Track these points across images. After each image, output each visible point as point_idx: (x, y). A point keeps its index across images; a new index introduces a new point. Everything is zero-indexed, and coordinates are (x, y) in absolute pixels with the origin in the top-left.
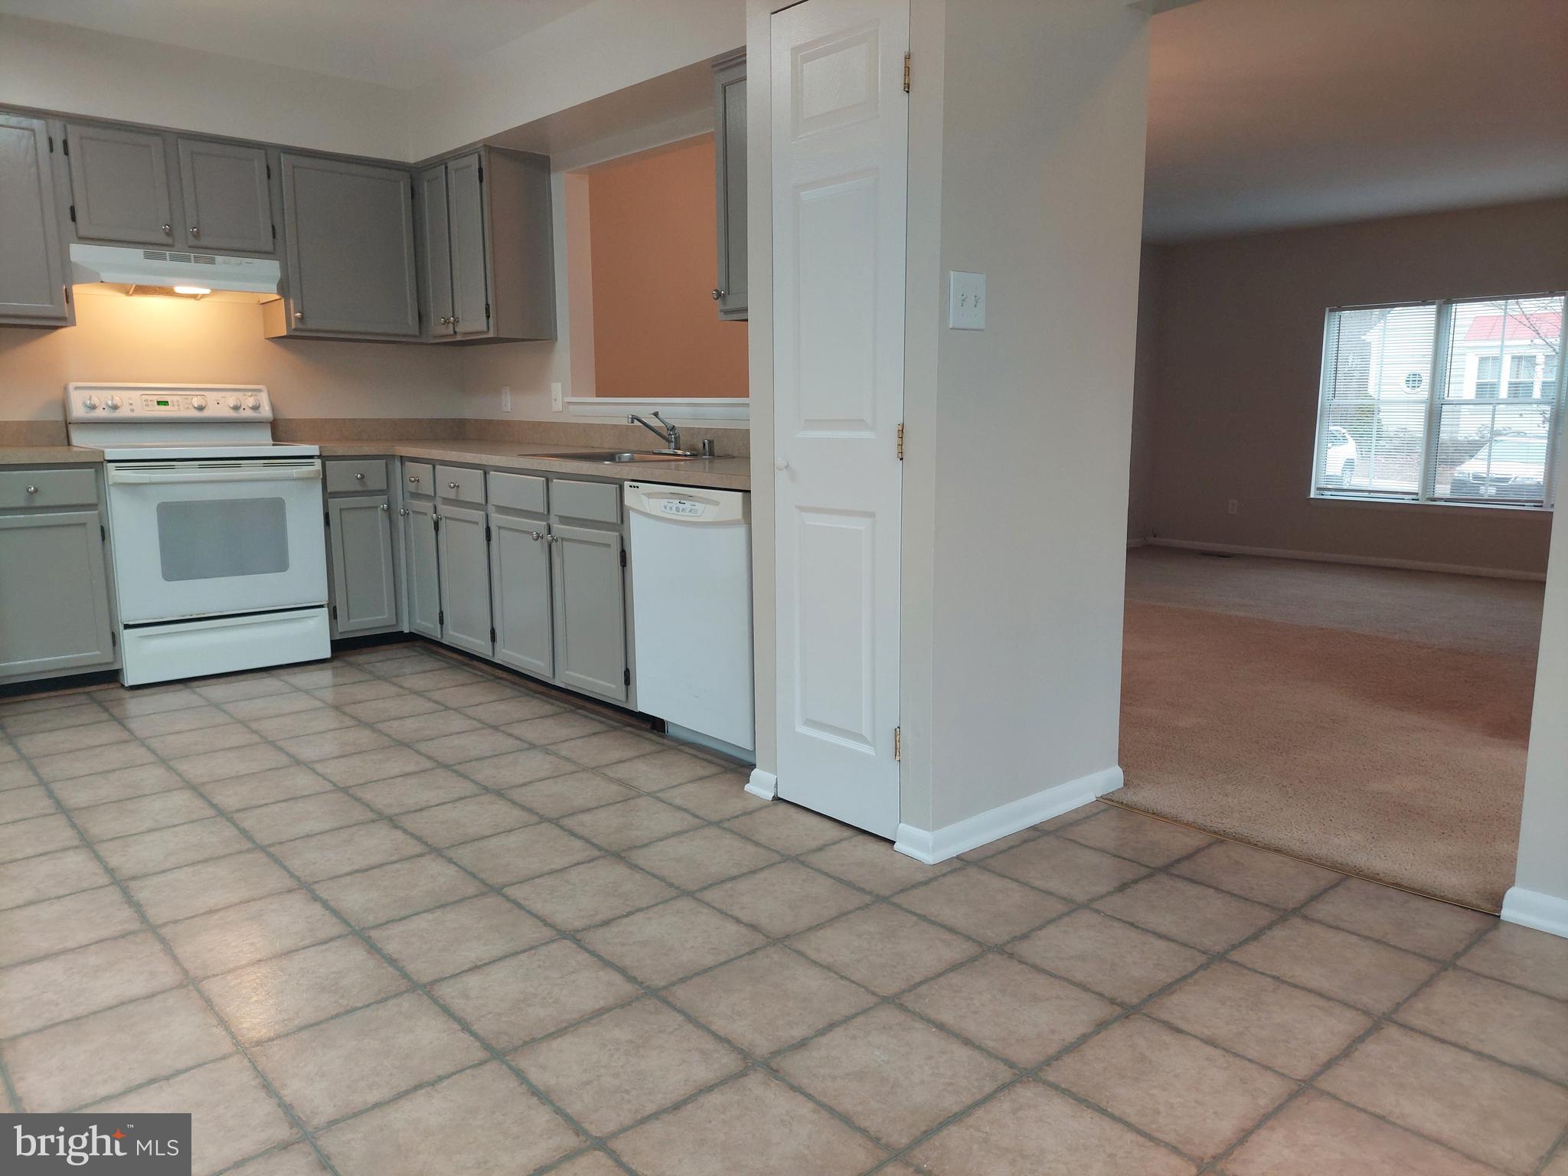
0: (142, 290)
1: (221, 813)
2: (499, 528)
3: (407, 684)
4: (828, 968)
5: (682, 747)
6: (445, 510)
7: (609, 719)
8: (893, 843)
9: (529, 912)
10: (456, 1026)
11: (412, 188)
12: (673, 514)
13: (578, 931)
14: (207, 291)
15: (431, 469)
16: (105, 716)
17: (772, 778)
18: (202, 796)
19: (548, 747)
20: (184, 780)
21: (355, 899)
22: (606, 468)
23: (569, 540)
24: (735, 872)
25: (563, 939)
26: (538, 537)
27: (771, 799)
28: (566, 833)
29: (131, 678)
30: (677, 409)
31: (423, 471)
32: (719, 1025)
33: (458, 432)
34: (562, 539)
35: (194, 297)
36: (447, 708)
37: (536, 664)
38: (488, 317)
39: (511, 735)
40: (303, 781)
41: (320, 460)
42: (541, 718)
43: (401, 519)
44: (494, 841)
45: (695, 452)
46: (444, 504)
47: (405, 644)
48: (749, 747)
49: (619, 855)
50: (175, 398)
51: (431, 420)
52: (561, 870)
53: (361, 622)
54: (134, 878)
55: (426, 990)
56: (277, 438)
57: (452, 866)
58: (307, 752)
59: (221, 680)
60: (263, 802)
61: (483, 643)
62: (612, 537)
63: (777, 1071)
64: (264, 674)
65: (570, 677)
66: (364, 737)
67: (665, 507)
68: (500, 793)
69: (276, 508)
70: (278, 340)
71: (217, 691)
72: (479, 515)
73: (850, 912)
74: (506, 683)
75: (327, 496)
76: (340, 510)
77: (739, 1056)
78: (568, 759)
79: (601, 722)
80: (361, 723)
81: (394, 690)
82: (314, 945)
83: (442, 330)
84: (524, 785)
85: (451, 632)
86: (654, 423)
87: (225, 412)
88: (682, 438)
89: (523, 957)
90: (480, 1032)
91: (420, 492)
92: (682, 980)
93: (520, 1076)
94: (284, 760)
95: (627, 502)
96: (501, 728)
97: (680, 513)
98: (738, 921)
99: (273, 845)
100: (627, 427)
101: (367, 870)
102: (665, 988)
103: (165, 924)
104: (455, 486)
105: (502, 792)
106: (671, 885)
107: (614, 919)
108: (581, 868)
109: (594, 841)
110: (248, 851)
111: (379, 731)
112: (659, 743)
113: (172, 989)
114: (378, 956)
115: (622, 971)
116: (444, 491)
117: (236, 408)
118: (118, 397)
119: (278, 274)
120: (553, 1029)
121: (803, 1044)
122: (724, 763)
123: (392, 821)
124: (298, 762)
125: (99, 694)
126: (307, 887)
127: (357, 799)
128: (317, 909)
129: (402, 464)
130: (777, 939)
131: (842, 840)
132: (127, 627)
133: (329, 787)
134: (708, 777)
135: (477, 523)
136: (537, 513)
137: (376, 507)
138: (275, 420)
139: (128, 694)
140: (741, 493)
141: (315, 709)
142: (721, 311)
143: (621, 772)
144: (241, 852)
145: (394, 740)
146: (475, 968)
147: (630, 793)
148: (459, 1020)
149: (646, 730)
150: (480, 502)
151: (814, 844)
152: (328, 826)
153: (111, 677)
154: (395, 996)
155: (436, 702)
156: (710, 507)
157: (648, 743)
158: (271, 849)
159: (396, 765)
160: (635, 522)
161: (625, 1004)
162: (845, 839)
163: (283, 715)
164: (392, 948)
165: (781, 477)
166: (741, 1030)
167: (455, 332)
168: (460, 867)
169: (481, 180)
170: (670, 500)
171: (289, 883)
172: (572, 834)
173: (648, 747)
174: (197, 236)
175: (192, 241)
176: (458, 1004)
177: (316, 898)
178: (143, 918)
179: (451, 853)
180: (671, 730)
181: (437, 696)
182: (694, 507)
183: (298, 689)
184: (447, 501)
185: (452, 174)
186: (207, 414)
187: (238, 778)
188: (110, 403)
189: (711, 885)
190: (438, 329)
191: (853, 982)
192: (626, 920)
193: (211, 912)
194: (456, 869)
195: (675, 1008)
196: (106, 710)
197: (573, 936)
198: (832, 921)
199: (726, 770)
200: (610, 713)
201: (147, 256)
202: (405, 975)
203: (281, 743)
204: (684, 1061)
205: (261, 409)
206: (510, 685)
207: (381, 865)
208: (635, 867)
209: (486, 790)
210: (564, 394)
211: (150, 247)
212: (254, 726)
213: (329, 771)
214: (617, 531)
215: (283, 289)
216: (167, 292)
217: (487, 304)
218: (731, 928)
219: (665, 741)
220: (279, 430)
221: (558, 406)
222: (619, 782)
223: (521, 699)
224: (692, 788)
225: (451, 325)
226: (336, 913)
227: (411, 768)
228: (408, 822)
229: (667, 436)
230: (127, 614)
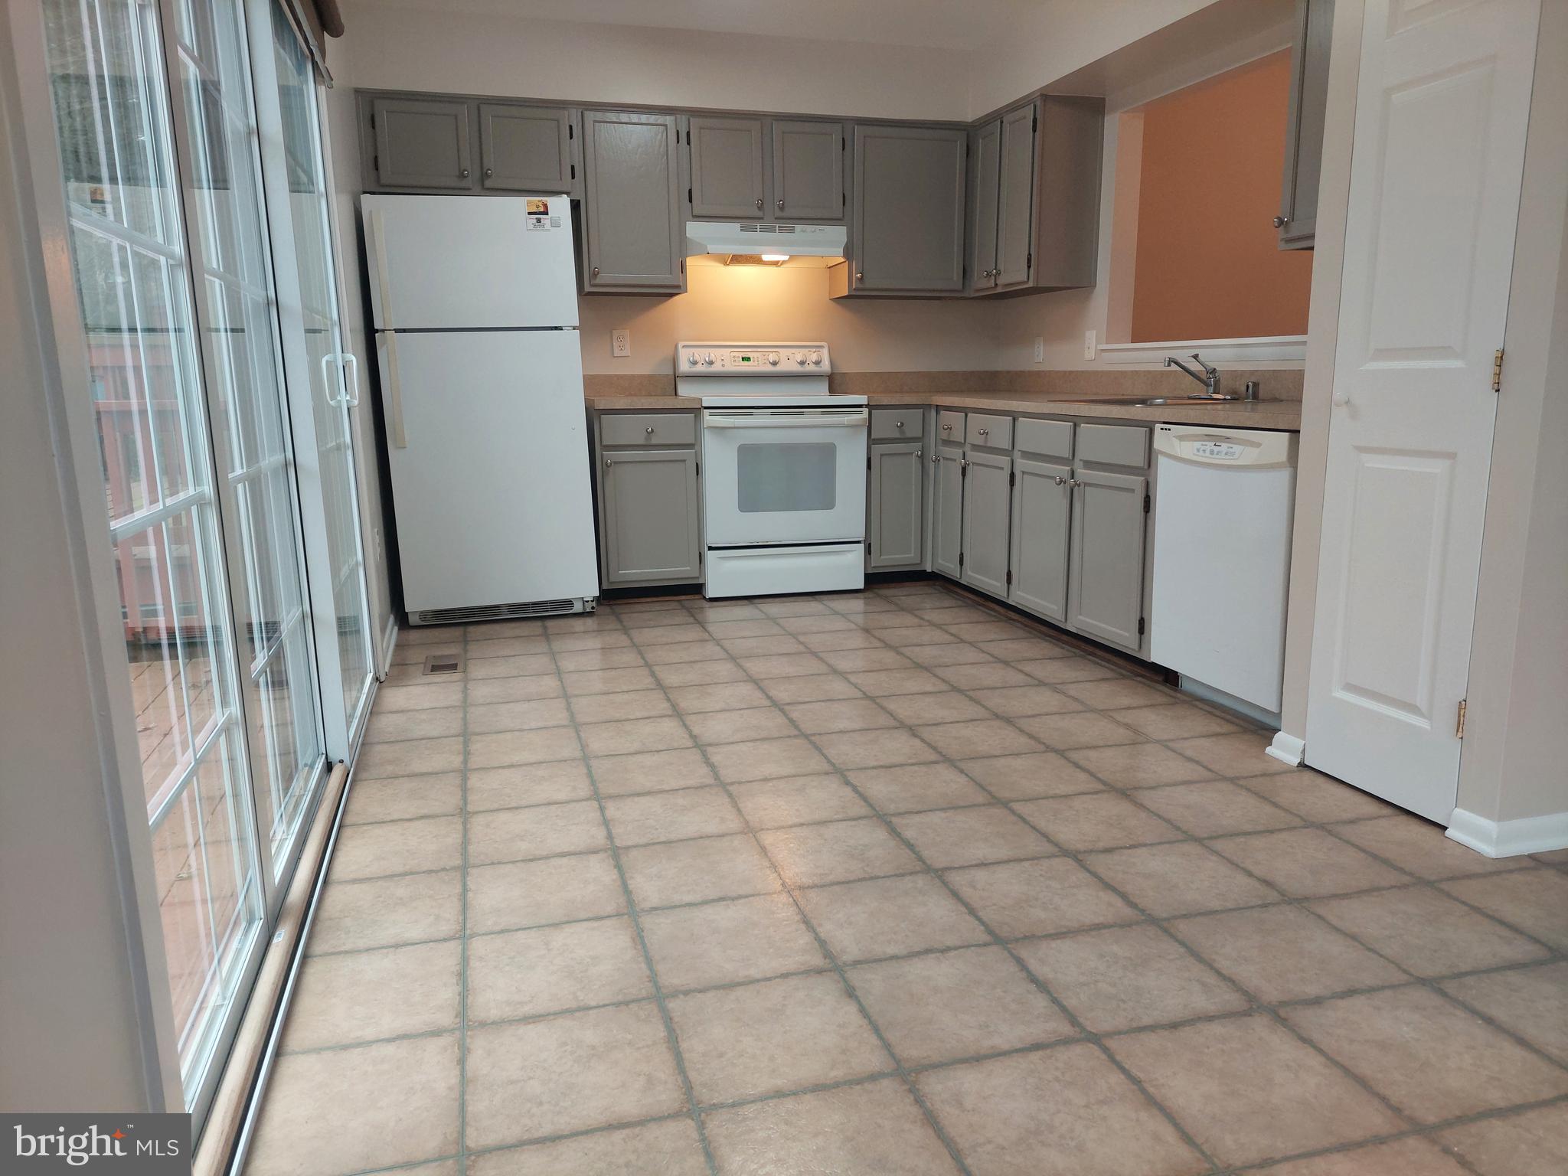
0: (737, 259)
1: (776, 704)
2: (1023, 473)
3: (927, 617)
4: (1353, 937)
5: (1197, 703)
6: (973, 456)
7: (1120, 668)
8: (1445, 828)
9: (1034, 828)
10: (963, 909)
11: (968, 146)
12: (1206, 457)
13: (1080, 852)
14: (786, 258)
15: (964, 417)
16: (691, 620)
17: (1300, 743)
18: (760, 688)
19: (1058, 686)
20: (748, 675)
21: (880, 789)
22: (1137, 412)
23: (1090, 485)
24: (1248, 827)
25: (1065, 856)
26: (1061, 481)
27: (1296, 765)
28: (1071, 765)
29: (711, 592)
30: (1220, 350)
31: (954, 419)
32: (1224, 964)
33: (990, 383)
34: (1086, 484)
35: (776, 264)
36: (962, 641)
37: (1049, 608)
38: (1029, 267)
39: (1021, 671)
40: (839, 687)
41: (867, 409)
42: (1050, 659)
43: (932, 465)
44: (1002, 761)
45: (1236, 397)
46: (972, 450)
47: (925, 583)
48: (1274, 708)
49: (1126, 793)
50: (755, 355)
51: (964, 373)
52: (1066, 796)
53: (893, 558)
54: (710, 745)
55: (939, 875)
56: (832, 391)
57: (964, 776)
58: (843, 665)
59: (777, 600)
60: (807, 700)
61: (999, 584)
62: (1137, 482)
63: (1285, 1020)
64: (810, 598)
65: (1081, 622)
66: (889, 657)
67: (1198, 450)
68: (1009, 721)
69: (827, 452)
70: (839, 300)
71: (774, 608)
72: (1004, 461)
73: (1384, 889)
74: (1019, 625)
75: (871, 441)
76: (881, 455)
77: (1244, 998)
78: (1076, 699)
79: (1112, 670)
80: (888, 646)
81: (916, 620)
82: (845, 820)
83: (984, 283)
84: (1033, 716)
85: (970, 573)
86: (1194, 366)
87: (794, 368)
88: (1222, 381)
89: (1026, 864)
90: (985, 919)
91: (952, 439)
92: (1184, 916)
93: (1020, 963)
94: (824, 668)
95: (1156, 445)
96: (1012, 664)
97: (1213, 456)
98: (1250, 874)
99: (814, 735)
100: (1162, 373)
101: (890, 767)
102: (1168, 919)
103: (732, 784)
104: (984, 432)
105: (1011, 720)
106: (1178, 829)
107: (1117, 848)
108: (1084, 798)
109: (1099, 775)
110: (795, 736)
111: (902, 654)
112: (1171, 696)
113: (736, 833)
114: (898, 839)
115: (1124, 896)
116: (974, 438)
117: (802, 363)
118: (714, 354)
119: (844, 239)
120: (1053, 931)
121: (1317, 1001)
122: (1242, 723)
123: (912, 731)
124: (835, 671)
125: (687, 602)
126: (839, 772)
127: (883, 708)
128: (847, 791)
129: (937, 413)
130: (1294, 899)
131: (1379, 817)
132: (710, 548)
133: (859, 694)
134: (1223, 734)
135: (1002, 469)
136: (1062, 458)
137: (912, 453)
138: (832, 374)
139: (707, 604)
140: (1287, 434)
141: (850, 630)
142: (1282, 240)
143: (1129, 717)
144: (789, 737)
145: (915, 662)
146: (983, 865)
147: (1137, 739)
148: (966, 905)
149: (1157, 682)
150: (1007, 448)
151: (1346, 816)
152: (857, 726)
153: (696, 589)
154: (911, 874)
155: (952, 635)
156: (1249, 449)
157: (1160, 695)
158: (813, 738)
159: (914, 684)
160: (1163, 465)
161: (1126, 925)
162: (1384, 817)
163: (823, 632)
164: (909, 834)
165: (1339, 415)
166: (1249, 975)
167: (996, 285)
168: (971, 778)
169: (1034, 131)
170: (1204, 443)
171: (826, 767)
172: (1077, 765)
173: (1160, 699)
174: (782, 208)
175: (778, 213)
176: (967, 892)
177: (847, 783)
178: (717, 777)
179: (963, 765)
180: (1186, 685)
181: (953, 629)
182: (1231, 450)
183: (836, 613)
184: (976, 448)
185: (1007, 127)
186: (778, 368)
187: (788, 678)
188: (707, 359)
189: (1222, 836)
190: (980, 282)
191: (1381, 956)
192: (1126, 852)
193: (766, 780)
194: (967, 779)
195: (1177, 940)
196: (693, 616)
197: (1077, 857)
198: (1361, 893)
199: (1245, 731)
200: (1121, 662)
201: (744, 229)
202: (920, 859)
203: (820, 654)
204: (1184, 989)
205: (821, 364)
206: (1022, 626)
207: (902, 765)
208: (1141, 806)
209: (997, 716)
210: (1098, 342)
211: (744, 220)
212: (802, 638)
213: (860, 682)
214: (1142, 476)
215: (848, 253)
216: (755, 260)
217: (1030, 254)
218: (1241, 879)
219: (1179, 695)
220: (835, 382)
221: (1090, 354)
222: (1127, 726)
223: (1032, 640)
224: (1205, 743)
225: (993, 277)
226: (864, 798)
227: (929, 688)
228: (925, 733)
229: (1206, 379)
230: (711, 539)
